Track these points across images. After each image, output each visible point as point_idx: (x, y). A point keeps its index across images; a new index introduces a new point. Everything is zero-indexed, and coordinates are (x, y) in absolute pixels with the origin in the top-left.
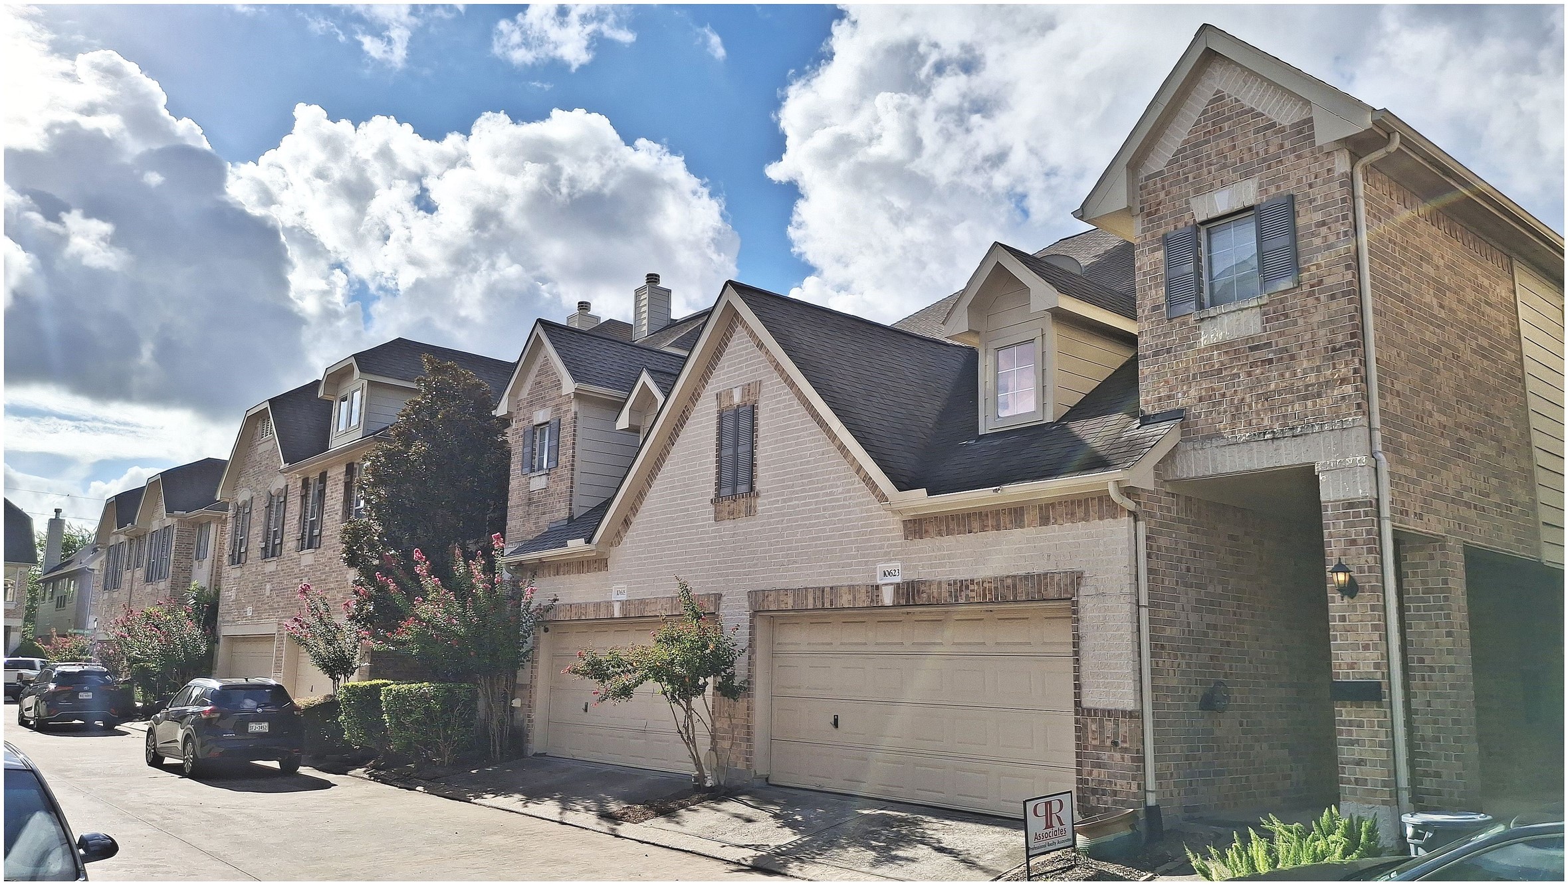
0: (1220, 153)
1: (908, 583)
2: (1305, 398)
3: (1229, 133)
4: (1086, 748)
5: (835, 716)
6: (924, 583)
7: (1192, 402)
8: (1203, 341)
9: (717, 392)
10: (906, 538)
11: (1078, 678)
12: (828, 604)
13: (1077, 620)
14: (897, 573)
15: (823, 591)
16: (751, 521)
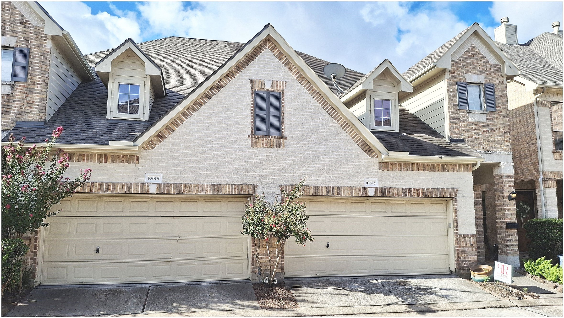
1: (382, 188)
3: (476, 59)
4: (460, 247)
5: (327, 243)
6: (391, 188)
7: (466, 138)
8: (470, 119)
9: (251, 78)
10: (380, 169)
11: (457, 224)
12: (336, 194)
13: (456, 205)
14: (374, 183)
15: (333, 188)
16: (280, 150)
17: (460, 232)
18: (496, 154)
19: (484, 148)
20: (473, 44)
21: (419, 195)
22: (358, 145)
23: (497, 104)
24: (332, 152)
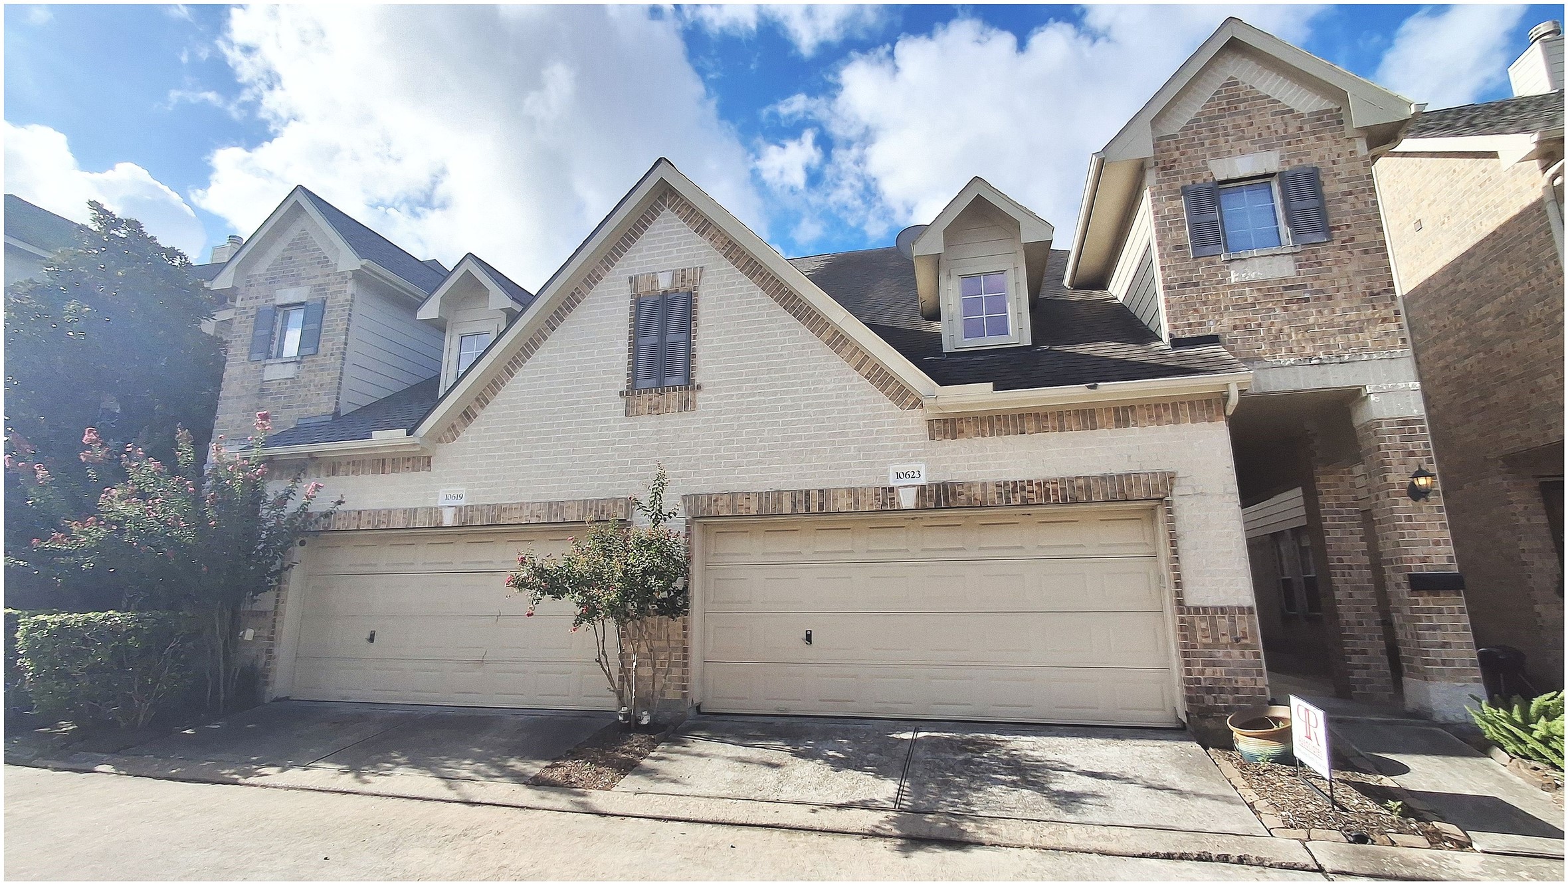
0: (1238, 126)
1: (938, 485)
2: (1347, 332)
3: (1244, 113)
4: (1194, 647)
5: (807, 631)
6: (961, 484)
7: (1225, 330)
8: (1234, 278)
9: (631, 275)
10: (932, 438)
11: (1178, 577)
12: (814, 508)
13: (1172, 520)
14: (916, 475)
15: (807, 493)
16: (687, 416)
17: (1191, 600)
18: (1341, 363)
19: (1296, 349)
20: (1231, 78)
21: (1048, 497)
22: (872, 382)
23: (1331, 220)
24: (806, 406)
